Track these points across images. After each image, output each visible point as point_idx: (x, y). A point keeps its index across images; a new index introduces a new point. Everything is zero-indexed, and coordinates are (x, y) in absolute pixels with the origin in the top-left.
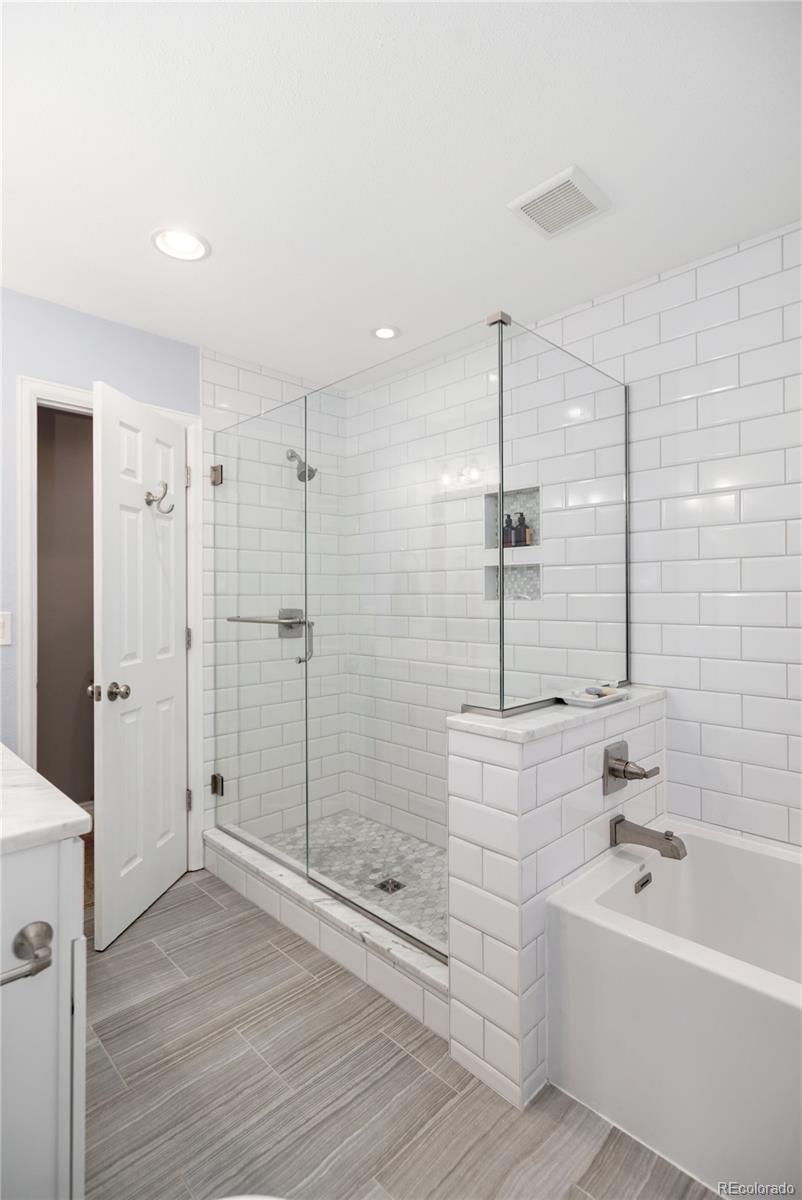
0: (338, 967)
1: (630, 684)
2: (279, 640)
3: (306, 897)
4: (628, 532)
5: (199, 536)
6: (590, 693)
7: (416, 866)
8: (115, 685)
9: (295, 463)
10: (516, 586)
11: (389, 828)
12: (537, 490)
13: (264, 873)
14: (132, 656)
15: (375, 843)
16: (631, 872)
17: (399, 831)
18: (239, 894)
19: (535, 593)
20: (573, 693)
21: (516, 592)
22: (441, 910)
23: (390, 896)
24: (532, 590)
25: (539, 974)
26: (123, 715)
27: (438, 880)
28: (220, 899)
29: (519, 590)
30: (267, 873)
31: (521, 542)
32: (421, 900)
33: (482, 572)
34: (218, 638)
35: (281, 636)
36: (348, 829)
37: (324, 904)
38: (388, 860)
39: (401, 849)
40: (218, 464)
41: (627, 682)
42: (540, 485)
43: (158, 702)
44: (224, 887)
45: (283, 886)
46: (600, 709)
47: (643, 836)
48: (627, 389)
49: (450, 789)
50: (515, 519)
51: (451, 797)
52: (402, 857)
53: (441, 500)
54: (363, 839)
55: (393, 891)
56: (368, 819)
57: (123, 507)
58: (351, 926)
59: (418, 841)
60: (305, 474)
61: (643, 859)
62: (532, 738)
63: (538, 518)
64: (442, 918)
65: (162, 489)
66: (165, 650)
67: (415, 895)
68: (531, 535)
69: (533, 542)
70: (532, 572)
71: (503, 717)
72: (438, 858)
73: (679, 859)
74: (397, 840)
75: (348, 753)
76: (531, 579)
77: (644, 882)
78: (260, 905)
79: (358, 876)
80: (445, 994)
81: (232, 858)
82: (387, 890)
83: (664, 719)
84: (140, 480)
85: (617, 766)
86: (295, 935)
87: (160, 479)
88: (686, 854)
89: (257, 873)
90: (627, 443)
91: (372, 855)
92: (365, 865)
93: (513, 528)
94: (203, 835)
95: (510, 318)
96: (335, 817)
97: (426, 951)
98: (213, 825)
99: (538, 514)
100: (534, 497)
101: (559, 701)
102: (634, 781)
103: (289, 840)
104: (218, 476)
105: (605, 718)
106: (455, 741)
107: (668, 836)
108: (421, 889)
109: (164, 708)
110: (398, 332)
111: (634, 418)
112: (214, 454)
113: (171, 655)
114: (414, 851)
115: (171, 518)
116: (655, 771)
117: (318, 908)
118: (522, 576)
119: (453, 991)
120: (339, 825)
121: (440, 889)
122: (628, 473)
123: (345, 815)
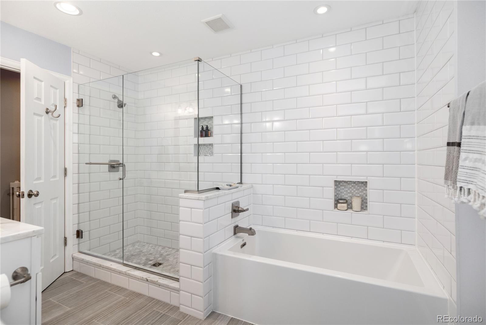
0: (137, 293)
1: (242, 183)
2: (109, 173)
3: (122, 270)
4: (241, 133)
5: (71, 128)
6: (228, 186)
7: (167, 257)
8: (31, 191)
9: (116, 100)
10: (205, 152)
11: (156, 245)
12: (212, 117)
13: (104, 266)
14: (39, 179)
15: (150, 251)
16: (240, 242)
17: (161, 246)
18: (91, 277)
19: (212, 154)
20: (222, 185)
21: (205, 154)
22: (177, 269)
23: (157, 268)
24: (211, 153)
25: (210, 276)
26: (35, 204)
27: (176, 260)
28: (82, 280)
29: (206, 153)
30: (105, 265)
31: (207, 135)
32: (170, 267)
33: (193, 146)
34: (80, 172)
35: (109, 171)
36: (139, 248)
37: (131, 271)
38: (156, 256)
39: (161, 252)
40: (80, 98)
41: (241, 183)
42: (213, 116)
43: (51, 199)
44: (83, 275)
45: (112, 268)
46: (231, 190)
47: (243, 230)
48: (241, 86)
49: (180, 219)
50: (205, 127)
51: (181, 222)
52: (162, 255)
53: (178, 119)
54: (146, 251)
55: (158, 266)
56: (147, 243)
57: (35, 114)
58: (142, 276)
59: (168, 248)
60: (121, 105)
61: (243, 238)
62: (207, 199)
63: (213, 128)
64: (177, 271)
65: (54, 108)
66: (54, 177)
67: (167, 266)
68: (210, 133)
69: (211, 136)
70: (211, 146)
71: (199, 193)
72: (176, 253)
73: (253, 235)
74: (160, 249)
75: (139, 218)
76: (210, 149)
77: (244, 245)
78: (101, 279)
79: (144, 263)
80: (178, 290)
81: (87, 263)
82: (156, 266)
83: (252, 194)
84: (43, 103)
85: (236, 209)
86: (118, 286)
87: (52, 102)
88: (255, 234)
89: (100, 266)
90: (241, 104)
91: (150, 256)
92: (146, 259)
93: (204, 131)
94: (72, 256)
95: (201, 59)
96: (133, 244)
97: (171, 279)
98: (77, 251)
99: (213, 126)
100: (212, 120)
101: (218, 188)
102: (241, 213)
103: (113, 255)
104: (80, 103)
105: (232, 193)
106: (182, 202)
107: (251, 229)
108: (169, 264)
109: (54, 201)
110: (161, 54)
111: (243, 95)
112: (78, 94)
113: (57, 179)
114: (167, 252)
115: (58, 120)
116: (247, 210)
117: (128, 273)
118: (207, 148)
119: (181, 289)
120: (135, 247)
121: (176, 263)
122: (241, 114)
123: (137, 243)
